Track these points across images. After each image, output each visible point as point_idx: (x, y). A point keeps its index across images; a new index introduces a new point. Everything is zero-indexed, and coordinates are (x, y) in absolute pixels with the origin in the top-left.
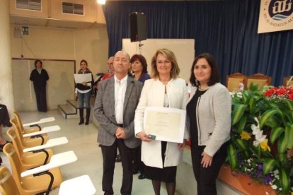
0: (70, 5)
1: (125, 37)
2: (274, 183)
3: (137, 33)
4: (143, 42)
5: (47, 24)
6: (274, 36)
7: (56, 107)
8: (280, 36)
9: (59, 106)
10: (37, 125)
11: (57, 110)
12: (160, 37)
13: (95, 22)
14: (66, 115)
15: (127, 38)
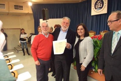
0: (17, 6)
1: (41, 19)
2: (94, 69)
3: (45, 17)
4: (47, 20)
5: (8, 14)
6: (97, 16)
7: (13, 48)
8: (99, 16)
9: (15, 48)
10: (6, 56)
11: (14, 49)
12: (54, 18)
13: (28, 13)
14: (18, 51)
15: (42, 19)
